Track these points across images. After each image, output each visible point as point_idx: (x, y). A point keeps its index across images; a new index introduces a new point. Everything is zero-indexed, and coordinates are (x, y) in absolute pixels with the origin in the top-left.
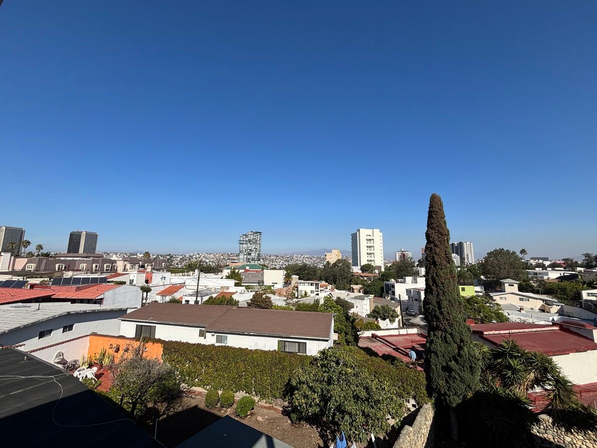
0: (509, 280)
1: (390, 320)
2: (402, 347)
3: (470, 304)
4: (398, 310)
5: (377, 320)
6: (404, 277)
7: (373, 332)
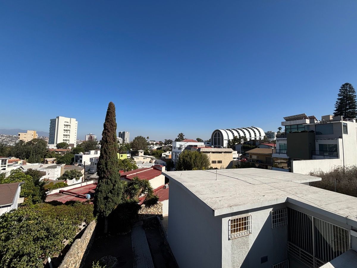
0: (141, 150)
1: (76, 179)
2: (82, 194)
3: (123, 163)
4: (83, 171)
5: (66, 180)
6: (89, 151)
7: (60, 189)
